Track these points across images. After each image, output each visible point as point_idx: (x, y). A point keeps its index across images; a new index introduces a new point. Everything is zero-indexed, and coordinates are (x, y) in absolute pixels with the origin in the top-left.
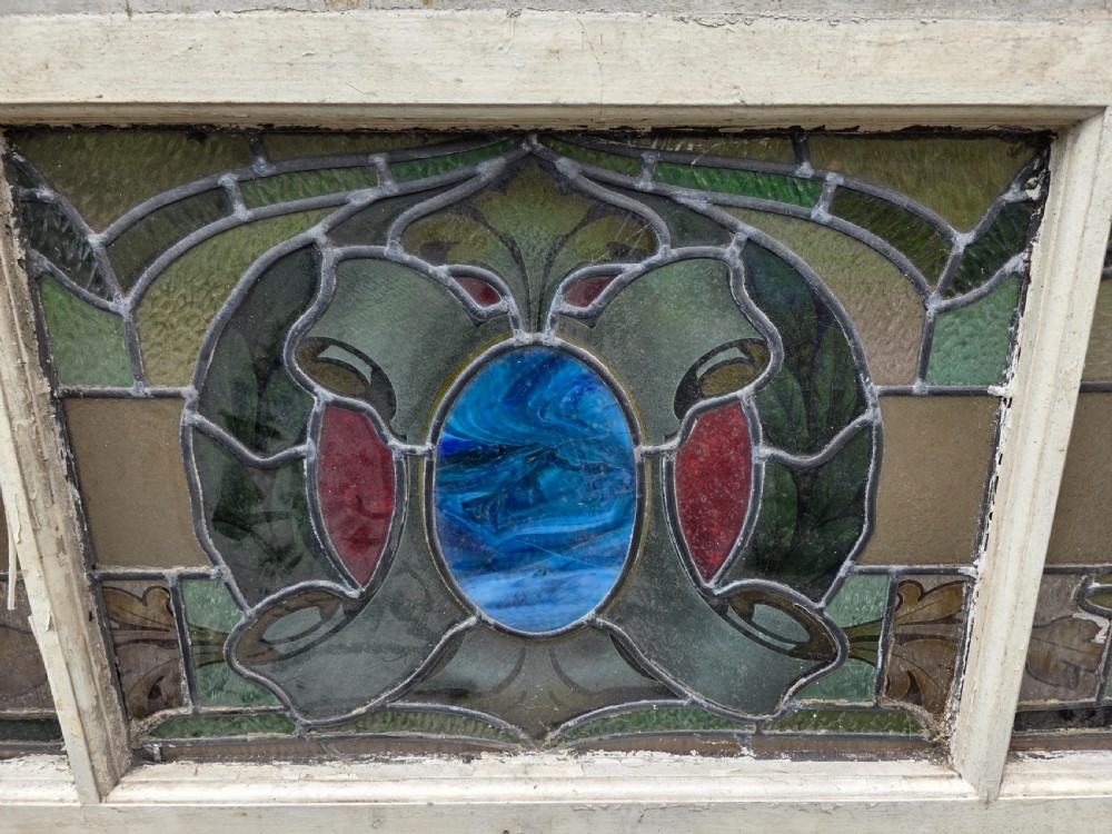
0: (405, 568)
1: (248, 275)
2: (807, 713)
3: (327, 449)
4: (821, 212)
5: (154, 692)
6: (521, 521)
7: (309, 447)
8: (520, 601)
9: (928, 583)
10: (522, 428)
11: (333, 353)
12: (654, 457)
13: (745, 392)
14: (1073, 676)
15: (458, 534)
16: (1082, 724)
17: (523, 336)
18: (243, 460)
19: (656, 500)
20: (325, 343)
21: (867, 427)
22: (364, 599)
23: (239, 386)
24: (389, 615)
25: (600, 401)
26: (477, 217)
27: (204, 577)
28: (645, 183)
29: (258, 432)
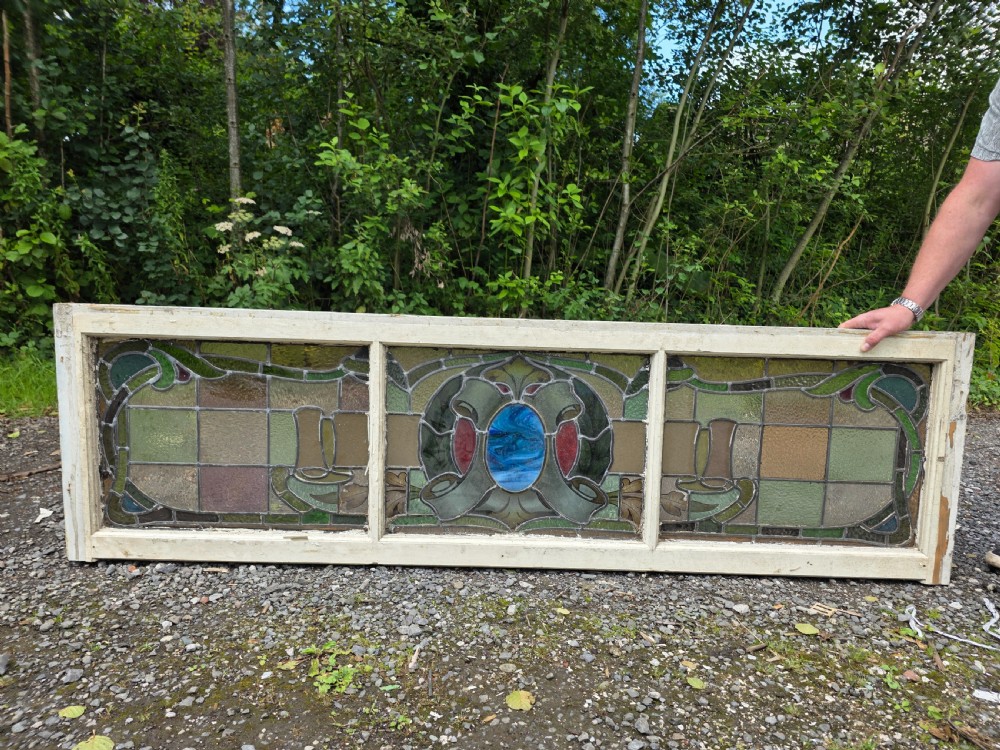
0: (477, 469)
1: (444, 383)
2: (597, 522)
3: (458, 431)
4: (593, 372)
5: (396, 508)
6: (511, 455)
7: (453, 431)
8: (510, 481)
9: (631, 479)
10: (513, 427)
11: (463, 404)
12: (550, 437)
13: (575, 419)
14: (677, 511)
15: (492, 458)
16: (684, 529)
17: (514, 401)
18: (434, 434)
19: (551, 450)
20: (461, 402)
21: (609, 430)
22: (464, 478)
23: (437, 413)
24: (470, 484)
25: (535, 420)
26: (504, 370)
27: (418, 469)
28: (547, 364)
29: (439, 426)
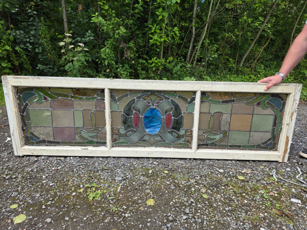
0: (140, 128)
1: (129, 101)
2: (178, 143)
3: (134, 116)
4: (177, 97)
5: (115, 140)
6: (151, 124)
7: (132, 116)
8: (151, 131)
9: (189, 131)
10: (152, 115)
11: (135, 108)
12: (163, 118)
13: (171, 112)
14: (203, 140)
15: (145, 125)
16: (205, 146)
17: (152, 107)
18: (126, 117)
19: (163, 122)
20: (135, 107)
21: (182, 116)
22: (136, 131)
23: (127, 111)
24: (138, 132)
25: (158, 113)
26: (148, 97)
27: (122, 128)
28: (162, 95)
29: (128, 115)
